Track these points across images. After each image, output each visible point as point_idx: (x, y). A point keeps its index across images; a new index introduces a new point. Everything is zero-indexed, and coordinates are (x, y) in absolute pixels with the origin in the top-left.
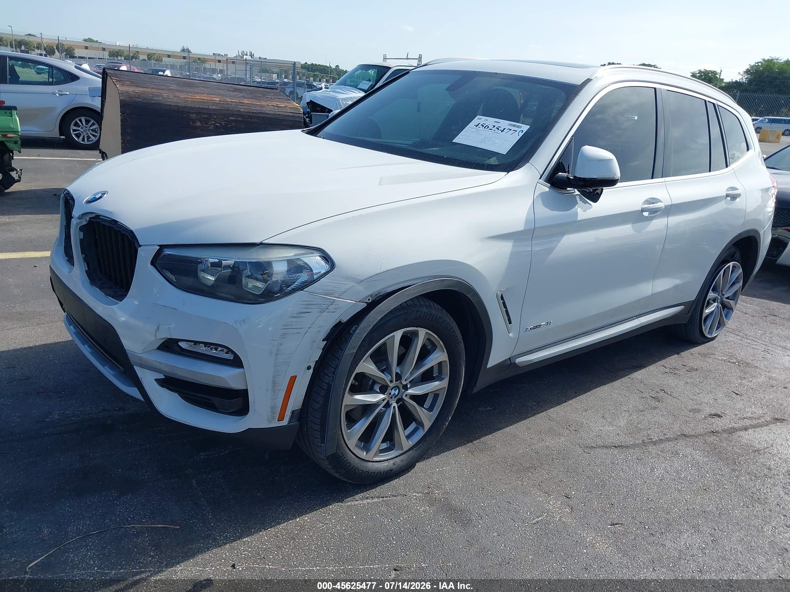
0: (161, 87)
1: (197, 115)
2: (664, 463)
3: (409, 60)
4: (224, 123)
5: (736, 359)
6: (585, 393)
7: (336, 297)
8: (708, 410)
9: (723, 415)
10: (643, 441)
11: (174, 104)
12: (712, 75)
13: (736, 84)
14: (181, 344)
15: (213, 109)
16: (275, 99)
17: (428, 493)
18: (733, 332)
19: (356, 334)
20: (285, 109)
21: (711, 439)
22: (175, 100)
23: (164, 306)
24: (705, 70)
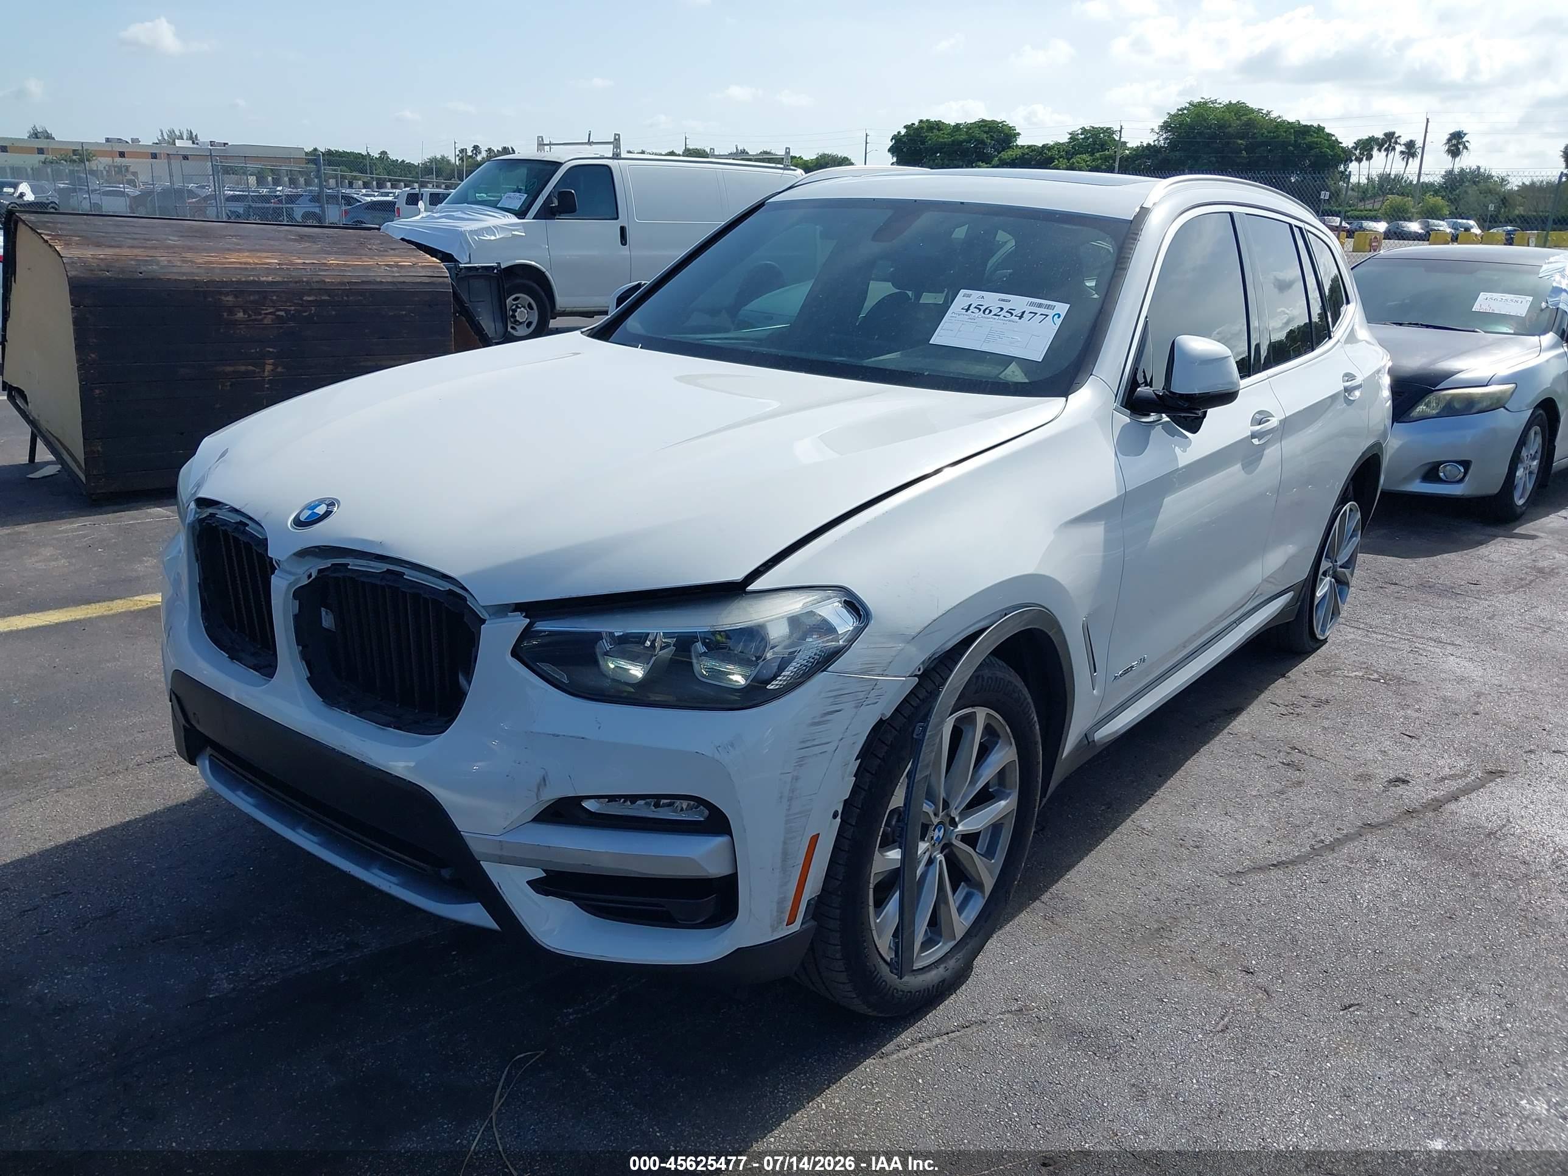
0: (148, 242)
1: (236, 297)
2: (1365, 881)
3: (594, 146)
4: (293, 308)
5: (1377, 672)
6: (1174, 774)
7: (879, 675)
8: (1384, 774)
9: (1408, 778)
10: (1312, 847)
11: (185, 278)
12: (1104, 136)
13: (1149, 150)
14: (587, 804)
15: (267, 282)
16: (387, 251)
17: (1019, 1011)
18: (1348, 623)
19: (928, 739)
20: (413, 269)
21: (1413, 825)
22: (186, 268)
23: (554, 735)
24: (1093, 127)
